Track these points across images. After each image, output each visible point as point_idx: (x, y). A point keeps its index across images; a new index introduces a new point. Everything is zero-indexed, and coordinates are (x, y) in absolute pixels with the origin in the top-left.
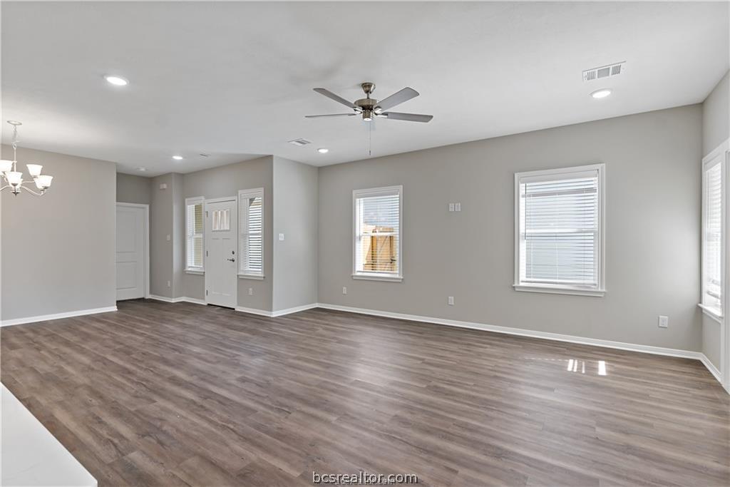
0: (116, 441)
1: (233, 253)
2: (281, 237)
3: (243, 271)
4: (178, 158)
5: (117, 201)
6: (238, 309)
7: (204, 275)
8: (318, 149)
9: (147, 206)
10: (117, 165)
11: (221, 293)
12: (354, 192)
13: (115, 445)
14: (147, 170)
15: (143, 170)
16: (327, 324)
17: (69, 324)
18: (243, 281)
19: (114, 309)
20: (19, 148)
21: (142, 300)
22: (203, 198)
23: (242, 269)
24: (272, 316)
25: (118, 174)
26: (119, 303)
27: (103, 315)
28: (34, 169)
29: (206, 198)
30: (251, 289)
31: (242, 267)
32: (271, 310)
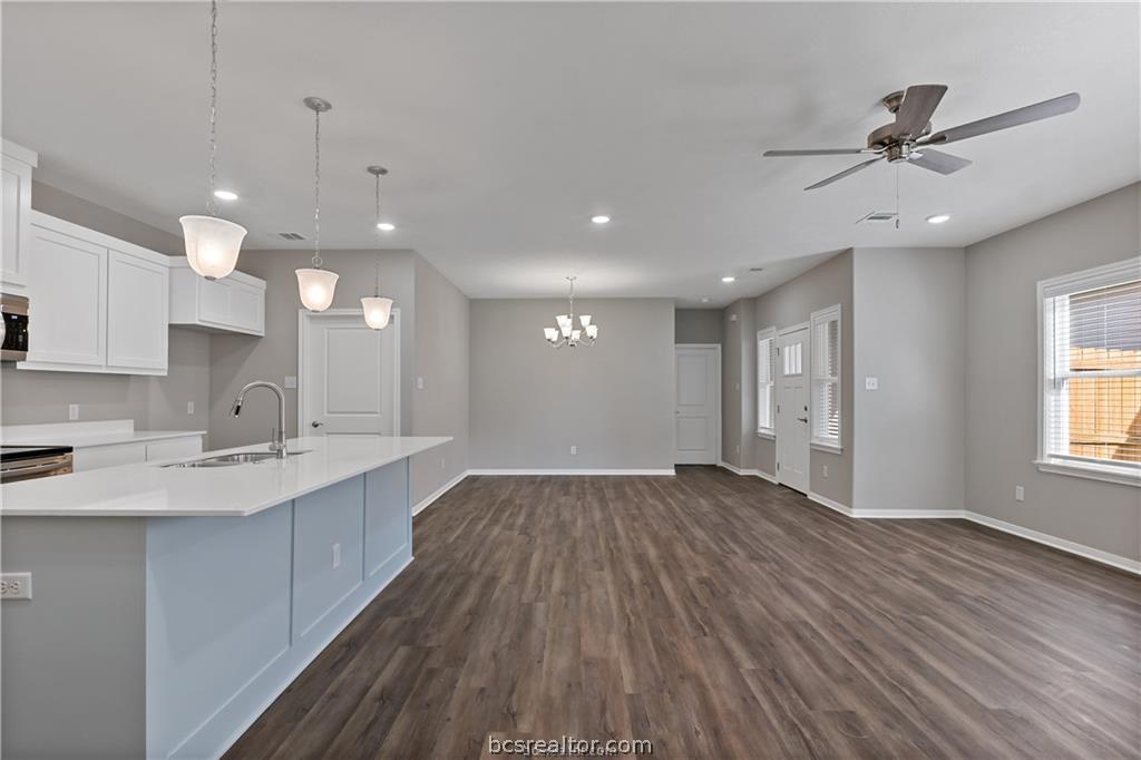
0: (632, 619)
1: (806, 409)
2: (871, 383)
3: (817, 437)
4: (728, 280)
5: (676, 343)
6: (812, 496)
7: (774, 441)
8: (927, 219)
9: (719, 346)
10: (676, 300)
11: (792, 472)
12: (1040, 285)
13: (629, 624)
14: (710, 300)
15: (705, 300)
16: (941, 550)
17: (620, 482)
18: (818, 453)
19: (672, 472)
20: (575, 299)
21: (713, 467)
22: (774, 328)
23: (815, 434)
24: (851, 516)
25: (677, 310)
26: (677, 467)
27: (657, 478)
28: (585, 320)
29: (778, 329)
30: (825, 467)
31: (815, 430)
32: (850, 505)
